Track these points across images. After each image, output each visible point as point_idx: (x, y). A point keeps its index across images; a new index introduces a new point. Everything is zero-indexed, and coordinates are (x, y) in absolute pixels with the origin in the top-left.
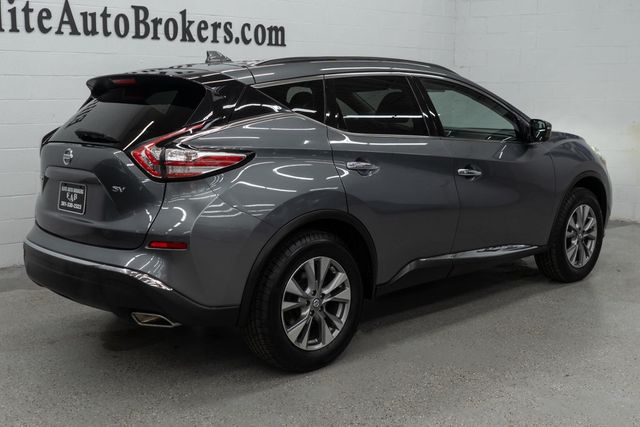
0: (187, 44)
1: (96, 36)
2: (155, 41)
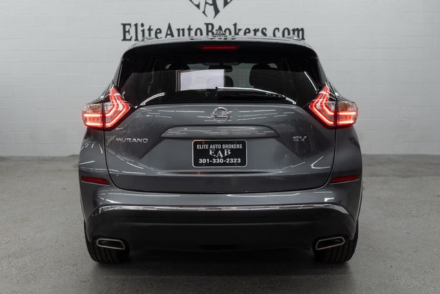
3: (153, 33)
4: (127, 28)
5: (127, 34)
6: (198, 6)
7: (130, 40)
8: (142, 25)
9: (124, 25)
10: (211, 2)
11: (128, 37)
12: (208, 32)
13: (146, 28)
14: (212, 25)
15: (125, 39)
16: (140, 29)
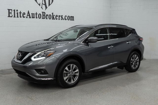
0: (53, 20)
1: (34, 18)
2: (47, 19)
3: (22, 14)
4: (10, 11)
5: (10, 14)
6: (39, 5)
7: (12, 17)
8: (17, 11)
9: (9, 10)
10: (44, 4)
11: (11, 15)
12: (43, 15)
13: (19, 12)
14: (45, 13)
15: (9, 16)
16: (16, 12)
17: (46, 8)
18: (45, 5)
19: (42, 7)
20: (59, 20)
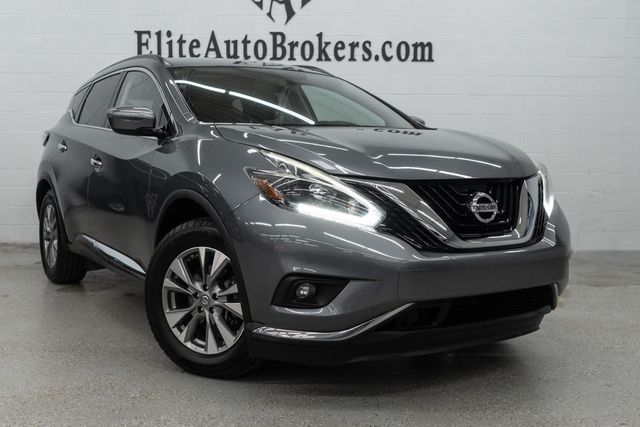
0: (323, 63)
2: (292, 61)
17: (290, 13)
18: (283, 6)
19: (269, 14)
20: (352, 63)
